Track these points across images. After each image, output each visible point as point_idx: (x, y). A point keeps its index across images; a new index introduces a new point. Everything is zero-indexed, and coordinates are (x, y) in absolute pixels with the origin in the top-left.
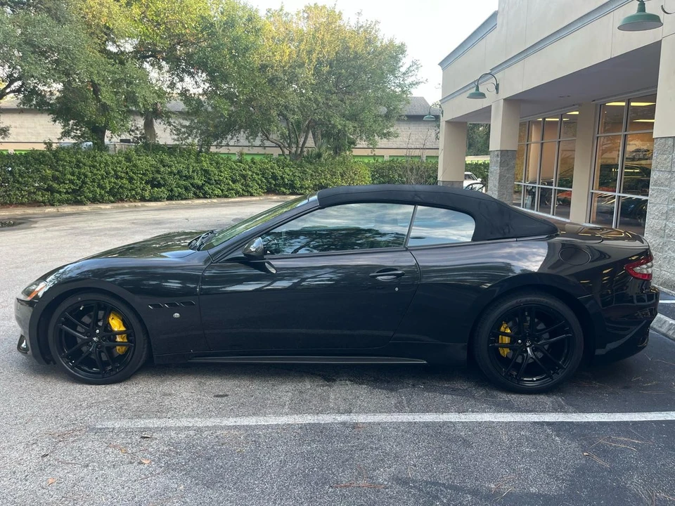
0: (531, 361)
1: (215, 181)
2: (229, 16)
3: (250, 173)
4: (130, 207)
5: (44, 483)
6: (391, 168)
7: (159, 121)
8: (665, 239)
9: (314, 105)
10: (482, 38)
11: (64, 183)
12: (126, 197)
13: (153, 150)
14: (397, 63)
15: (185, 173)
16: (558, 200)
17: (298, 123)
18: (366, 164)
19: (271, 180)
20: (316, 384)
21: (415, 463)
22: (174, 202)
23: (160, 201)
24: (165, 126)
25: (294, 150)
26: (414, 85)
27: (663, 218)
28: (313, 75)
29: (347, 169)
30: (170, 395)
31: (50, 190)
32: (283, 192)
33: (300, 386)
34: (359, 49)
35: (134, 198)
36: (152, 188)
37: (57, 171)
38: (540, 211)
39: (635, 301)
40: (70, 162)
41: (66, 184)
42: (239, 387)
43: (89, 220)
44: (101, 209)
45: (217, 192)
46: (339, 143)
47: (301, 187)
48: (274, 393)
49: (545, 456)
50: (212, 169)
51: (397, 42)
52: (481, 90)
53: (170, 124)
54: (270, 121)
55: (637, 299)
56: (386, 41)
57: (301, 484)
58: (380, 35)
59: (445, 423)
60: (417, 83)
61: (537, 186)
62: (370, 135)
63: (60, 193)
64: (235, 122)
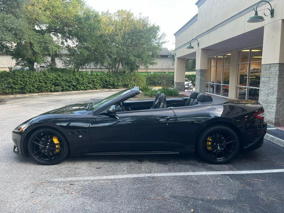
0: (219, 151)
1: (81, 83)
2: (87, 15)
3: (96, 80)
4: (45, 95)
5: (35, 202)
6: (154, 77)
7: (57, 58)
8: (267, 104)
9: (122, 51)
10: (192, 24)
11: (17, 85)
12: (44, 90)
13: (55, 70)
14: (156, 34)
15: (69, 80)
16: (223, 90)
17: (115, 59)
18: (144, 75)
19: (104, 83)
20: (136, 163)
21: (179, 190)
22: (64, 92)
23: (58, 92)
24: (60, 60)
25: (114, 70)
26: (163, 43)
27: (266, 96)
28: (122, 39)
29: (136, 78)
30: (78, 168)
31: (11, 88)
32: (110, 87)
33: (129, 164)
34: (141, 28)
35: (47, 91)
36: (55, 87)
37: (14, 80)
38: (216, 94)
39: (258, 128)
40: (20, 76)
41: (18, 85)
42: (105, 164)
43: (29, 100)
44: (33, 95)
45: (82, 88)
46: (132, 67)
47: (117, 86)
48: (120, 166)
49: (227, 186)
50: (80, 78)
51: (156, 26)
52: (192, 45)
53: (62, 60)
54: (104, 58)
55: (258, 127)
56: (151, 25)
57: (136, 199)
58: (149, 23)
59: (188, 176)
60: (164, 42)
61: (215, 84)
62: (145, 63)
63: (16, 89)
64: (90, 58)
